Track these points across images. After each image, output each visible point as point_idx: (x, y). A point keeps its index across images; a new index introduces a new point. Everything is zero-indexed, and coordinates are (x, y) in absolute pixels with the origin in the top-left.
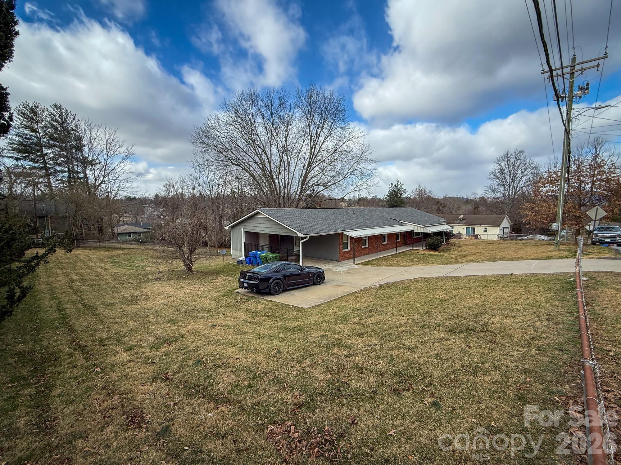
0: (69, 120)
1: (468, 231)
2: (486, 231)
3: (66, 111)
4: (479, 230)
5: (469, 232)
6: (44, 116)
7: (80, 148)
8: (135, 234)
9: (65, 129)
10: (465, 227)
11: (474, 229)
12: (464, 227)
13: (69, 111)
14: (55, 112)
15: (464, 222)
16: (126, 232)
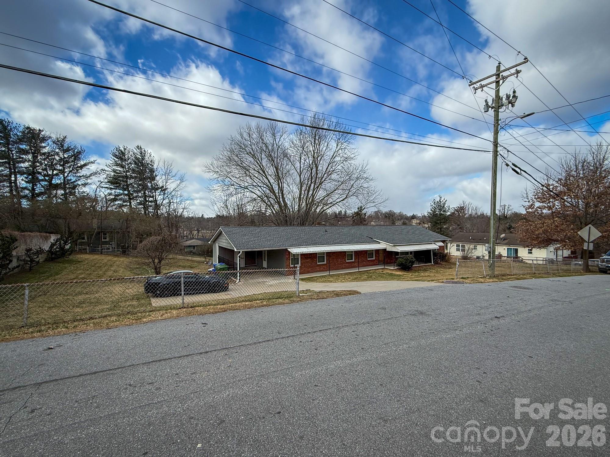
0: (146, 158)
1: (509, 253)
2: (531, 253)
3: (145, 151)
4: (523, 253)
5: (511, 254)
6: (130, 155)
7: (153, 178)
8: (191, 247)
9: (143, 165)
10: (506, 248)
11: (516, 251)
12: (504, 247)
13: (146, 151)
14: (137, 151)
15: (506, 241)
16: (192, 245)
